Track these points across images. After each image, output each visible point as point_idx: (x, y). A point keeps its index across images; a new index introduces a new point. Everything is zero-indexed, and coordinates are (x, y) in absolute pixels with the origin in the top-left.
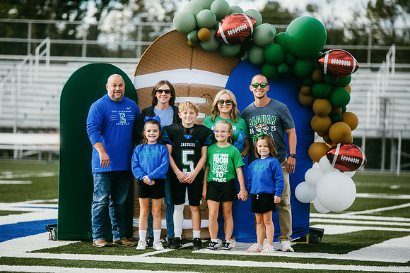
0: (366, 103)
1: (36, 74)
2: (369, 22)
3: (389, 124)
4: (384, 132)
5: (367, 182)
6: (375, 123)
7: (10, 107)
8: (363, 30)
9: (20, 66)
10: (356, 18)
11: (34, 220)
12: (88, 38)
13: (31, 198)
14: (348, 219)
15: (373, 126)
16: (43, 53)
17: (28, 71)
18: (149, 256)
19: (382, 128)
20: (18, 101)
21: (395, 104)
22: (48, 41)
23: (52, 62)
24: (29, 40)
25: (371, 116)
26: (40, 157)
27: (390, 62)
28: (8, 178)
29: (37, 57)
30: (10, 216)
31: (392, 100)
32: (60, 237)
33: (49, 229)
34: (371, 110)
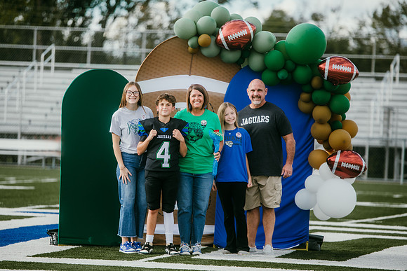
0: (370, 112)
1: (41, 80)
2: (375, 32)
3: (393, 133)
4: (387, 141)
5: (370, 191)
6: (379, 132)
7: (15, 113)
8: (368, 39)
9: (25, 72)
10: (361, 27)
11: (35, 225)
12: (93, 45)
13: (33, 203)
14: (348, 227)
15: (376, 136)
16: (48, 59)
17: (33, 77)
18: (149, 261)
19: (385, 136)
20: (23, 106)
21: (398, 113)
22: (53, 48)
23: (56, 69)
24: (35, 47)
25: (375, 125)
26: (44, 163)
27: (395, 71)
28: (11, 183)
29: (42, 64)
30: (13, 221)
31: (395, 109)
32: (61, 241)
33: (50, 233)
34: (375, 119)
